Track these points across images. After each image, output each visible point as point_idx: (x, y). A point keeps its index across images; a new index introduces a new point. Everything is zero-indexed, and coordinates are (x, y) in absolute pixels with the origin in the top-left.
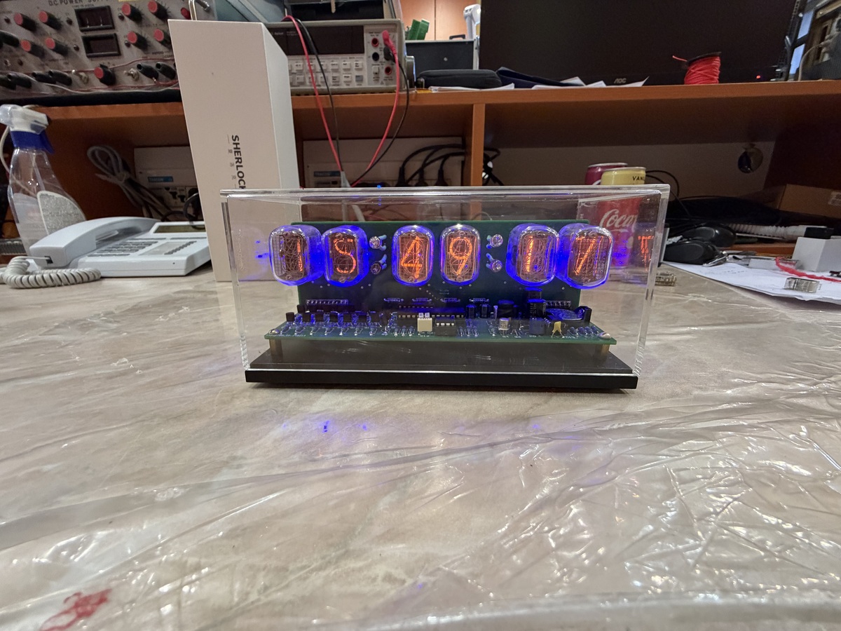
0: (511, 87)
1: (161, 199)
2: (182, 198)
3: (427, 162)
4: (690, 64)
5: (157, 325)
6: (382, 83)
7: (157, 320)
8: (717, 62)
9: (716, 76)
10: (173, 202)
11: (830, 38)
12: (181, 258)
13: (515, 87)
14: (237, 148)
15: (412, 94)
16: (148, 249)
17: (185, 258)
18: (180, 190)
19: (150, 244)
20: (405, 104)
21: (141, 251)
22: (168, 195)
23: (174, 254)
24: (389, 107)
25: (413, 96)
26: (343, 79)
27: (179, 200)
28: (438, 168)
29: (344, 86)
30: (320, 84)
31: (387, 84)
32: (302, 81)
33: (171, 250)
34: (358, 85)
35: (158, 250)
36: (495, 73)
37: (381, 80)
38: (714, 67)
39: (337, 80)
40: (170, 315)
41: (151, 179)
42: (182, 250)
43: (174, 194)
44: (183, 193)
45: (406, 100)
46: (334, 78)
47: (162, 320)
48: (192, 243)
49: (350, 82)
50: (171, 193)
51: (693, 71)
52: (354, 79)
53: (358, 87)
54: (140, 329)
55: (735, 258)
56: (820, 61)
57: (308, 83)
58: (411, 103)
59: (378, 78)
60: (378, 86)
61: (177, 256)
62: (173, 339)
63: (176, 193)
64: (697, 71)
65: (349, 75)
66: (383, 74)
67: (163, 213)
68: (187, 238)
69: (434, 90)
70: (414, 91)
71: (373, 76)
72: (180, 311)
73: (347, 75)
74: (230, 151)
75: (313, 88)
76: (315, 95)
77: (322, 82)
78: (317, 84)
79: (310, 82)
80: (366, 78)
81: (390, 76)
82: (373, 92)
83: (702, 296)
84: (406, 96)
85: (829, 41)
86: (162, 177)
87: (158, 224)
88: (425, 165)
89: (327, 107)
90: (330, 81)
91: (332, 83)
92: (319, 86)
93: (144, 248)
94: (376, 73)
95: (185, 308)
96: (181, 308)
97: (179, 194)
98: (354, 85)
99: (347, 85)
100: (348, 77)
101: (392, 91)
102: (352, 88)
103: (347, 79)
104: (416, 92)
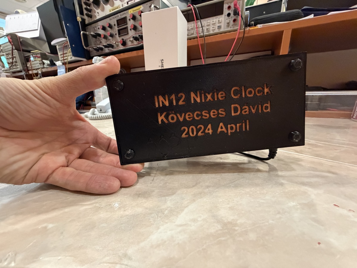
0: (312, 16)
6: (231, 28)
13: (314, 16)
20: (242, 36)
24: (234, 39)
25: (247, 31)
26: (211, 29)
29: (211, 32)
30: (200, 33)
31: (233, 28)
32: (193, 33)
34: (219, 30)
36: (300, 10)
37: (230, 26)
39: (209, 30)
45: (243, 34)
46: (207, 29)
49: (215, 29)
52: (217, 28)
58: (246, 35)
60: (229, 29)
66: (232, 23)
69: (259, 26)
71: (226, 25)
74: (160, 66)
75: (197, 35)
76: (197, 38)
79: (196, 33)
80: (223, 26)
81: (235, 23)
82: (225, 33)
84: (243, 32)
89: (202, 43)
91: (206, 32)
94: (228, 23)
98: (217, 31)
99: (213, 31)
100: (214, 27)
101: (236, 30)
102: (216, 33)
103: (213, 29)
104: (249, 29)
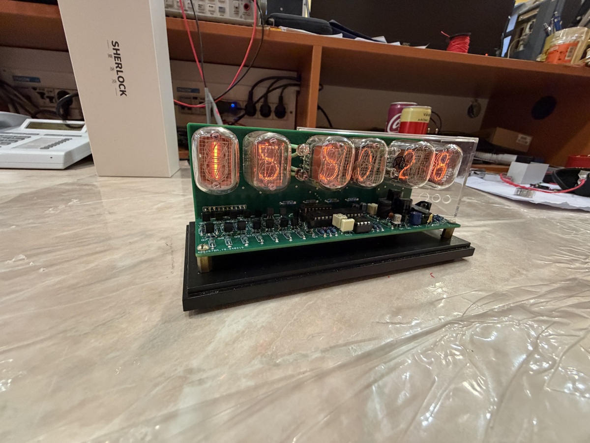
0: (340, 36)
1: (28, 98)
2: (51, 99)
3: (271, 89)
4: (451, 39)
5: (48, 217)
6: (241, 17)
7: (47, 212)
8: (468, 40)
9: (466, 49)
10: (41, 101)
11: (525, 35)
12: (59, 152)
13: (343, 37)
14: (117, 54)
15: (267, 30)
16: (20, 143)
17: (63, 153)
18: (48, 92)
19: (23, 139)
20: (261, 37)
21: (13, 145)
22: (35, 96)
23: (50, 149)
24: (248, 38)
25: (267, 32)
26: (207, 8)
27: (48, 100)
28: (279, 95)
29: (208, 15)
30: (187, 9)
31: (245, 19)
32: (171, 3)
33: (47, 145)
34: (221, 15)
35: (32, 144)
36: (328, 23)
37: (240, 14)
38: (466, 43)
39: (202, 8)
40: (60, 208)
41: (15, 78)
42: (58, 146)
43: (42, 95)
44: (52, 95)
45: (261, 35)
46: (200, 6)
47: (52, 212)
48: (68, 140)
49: (214, 11)
50: (38, 93)
51: (453, 44)
52: (218, 10)
53: (221, 17)
54: (31, 221)
55: (475, 173)
56: (518, 51)
57: (175, 6)
58: (265, 38)
59: (238, 12)
60: (238, 19)
61: (54, 151)
62: (71, 232)
63: (44, 94)
64: (456, 44)
65: (213, 6)
66: (242, 10)
67: (32, 112)
68: (61, 135)
69: (283, 29)
70: (268, 28)
71: (234, 9)
72: (70, 204)
73: (211, 5)
74: (110, 56)
75: (181, 11)
76: (183, 18)
77: (189, 8)
78: (184, 9)
79: (178, 6)
80: (227, 10)
81: (248, 12)
82: (234, 23)
83: (473, 198)
84: (261, 31)
85: (524, 37)
86: (28, 77)
87: (29, 120)
88: (268, 91)
89: (192, 30)
90: (196, 8)
91: (198, 10)
92: (186, 10)
93: (16, 141)
94: (237, 8)
95: (75, 201)
96: (70, 200)
97: (47, 95)
98: (217, 15)
99: (211, 14)
100: (212, 7)
101: (249, 25)
102: (215, 17)
103: (211, 9)
104: (269, 29)
